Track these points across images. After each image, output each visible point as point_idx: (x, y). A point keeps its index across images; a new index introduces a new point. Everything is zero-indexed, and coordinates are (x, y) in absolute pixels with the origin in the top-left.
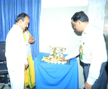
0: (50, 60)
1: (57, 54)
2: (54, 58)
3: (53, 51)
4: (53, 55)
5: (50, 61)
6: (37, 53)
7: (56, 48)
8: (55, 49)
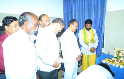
0: (112, 62)
1: (120, 57)
2: (117, 61)
3: (117, 54)
4: (116, 58)
5: (112, 64)
6: (100, 53)
7: (121, 51)
8: (119, 52)
